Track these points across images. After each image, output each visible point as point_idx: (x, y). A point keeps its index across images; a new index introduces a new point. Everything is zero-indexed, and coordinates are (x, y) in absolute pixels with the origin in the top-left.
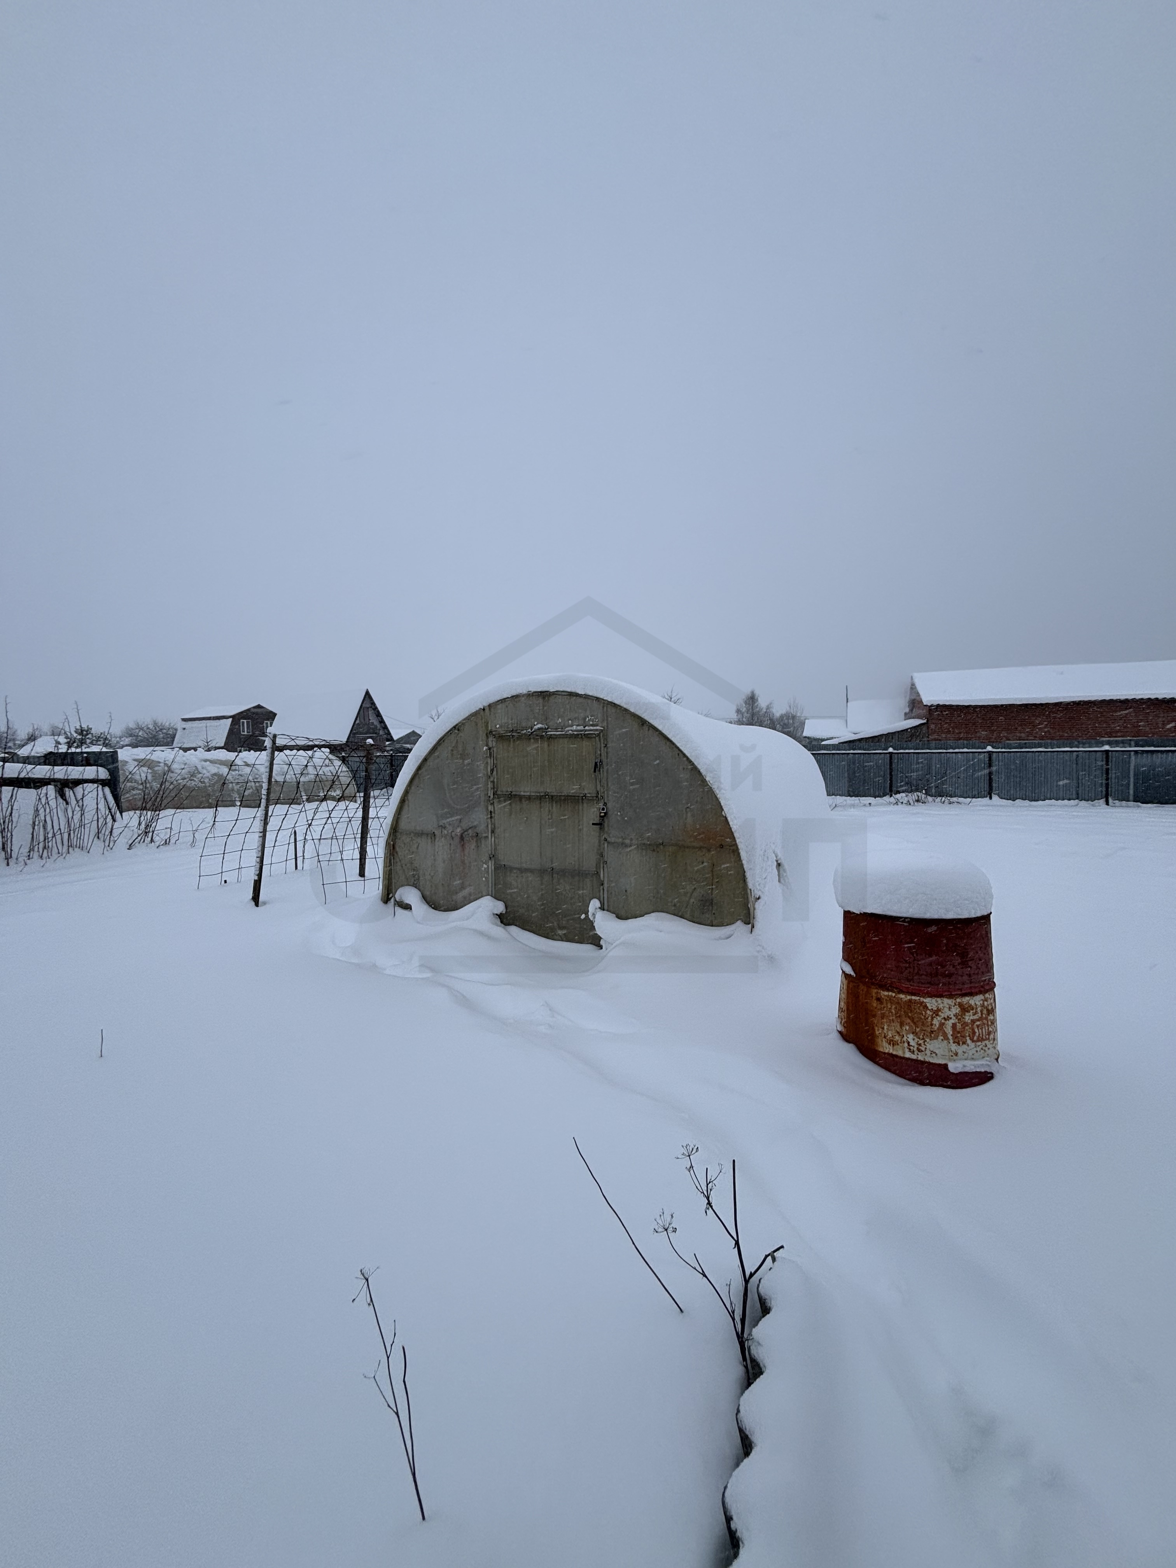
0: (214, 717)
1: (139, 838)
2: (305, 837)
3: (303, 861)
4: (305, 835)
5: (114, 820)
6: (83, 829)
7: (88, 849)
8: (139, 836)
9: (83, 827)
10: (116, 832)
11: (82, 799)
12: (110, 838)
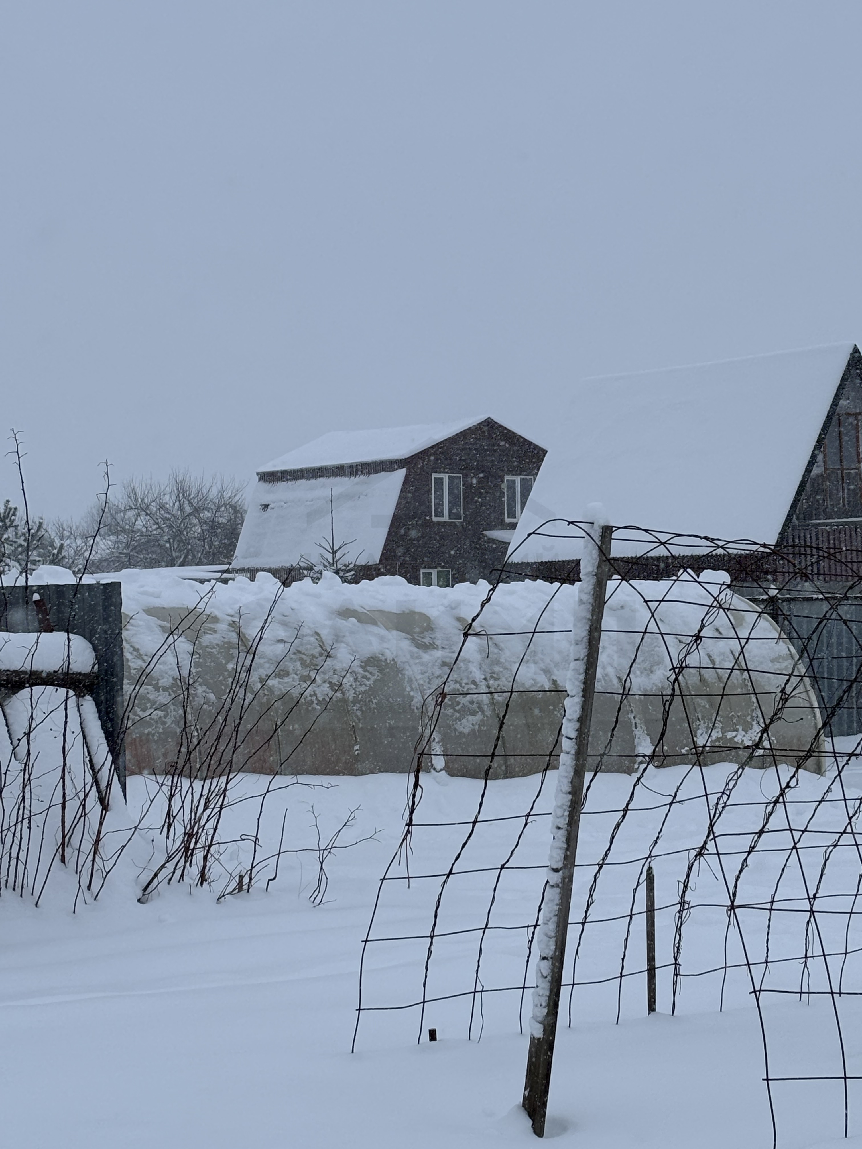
0: (351, 466)
1: (170, 866)
2: (683, 896)
3: (675, 983)
4: (682, 886)
5: (105, 807)
6: (25, 831)
7: (37, 893)
8: (169, 858)
9: (26, 822)
10: (108, 848)
11: (28, 734)
12: (93, 860)
